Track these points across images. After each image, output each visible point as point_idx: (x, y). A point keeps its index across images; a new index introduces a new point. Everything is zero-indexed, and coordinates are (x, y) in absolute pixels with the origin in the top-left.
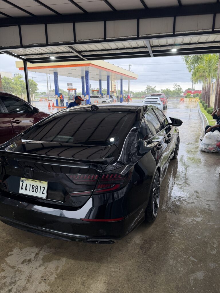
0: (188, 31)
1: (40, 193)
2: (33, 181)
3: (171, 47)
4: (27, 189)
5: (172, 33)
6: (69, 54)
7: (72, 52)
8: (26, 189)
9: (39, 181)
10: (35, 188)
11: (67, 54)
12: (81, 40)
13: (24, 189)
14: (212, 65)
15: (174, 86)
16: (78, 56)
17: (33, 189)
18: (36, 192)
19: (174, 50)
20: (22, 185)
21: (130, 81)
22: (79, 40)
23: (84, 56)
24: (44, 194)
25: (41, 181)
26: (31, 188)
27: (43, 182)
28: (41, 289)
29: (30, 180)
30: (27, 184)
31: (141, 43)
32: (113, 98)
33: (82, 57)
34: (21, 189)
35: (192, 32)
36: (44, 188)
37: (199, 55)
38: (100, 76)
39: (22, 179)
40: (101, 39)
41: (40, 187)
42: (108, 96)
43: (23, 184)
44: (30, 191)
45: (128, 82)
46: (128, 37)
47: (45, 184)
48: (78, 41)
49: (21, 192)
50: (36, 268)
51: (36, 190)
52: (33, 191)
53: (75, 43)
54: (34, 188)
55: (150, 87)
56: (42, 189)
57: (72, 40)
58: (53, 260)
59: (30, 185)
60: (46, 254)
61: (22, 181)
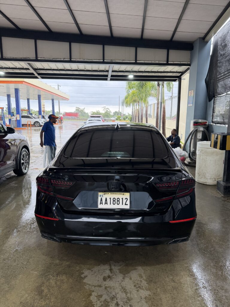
0: (148, 61)
1: (122, 204)
2: (114, 194)
3: (128, 73)
5: (135, 62)
6: (20, 71)
7: (28, 69)
8: (106, 203)
9: (120, 193)
10: (116, 201)
11: (18, 70)
12: (43, 58)
13: (104, 203)
14: (148, 91)
15: (104, 109)
16: (33, 73)
17: (114, 202)
18: (118, 204)
19: (131, 76)
20: (101, 200)
21: (60, 101)
22: (41, 58)
23: (39, 74)
24: (127, 205)
25: (122, 193)
26: (112, 201)
27: (124, 193)
28: (144, 295)
29: (110, 193)
30: (106, 198)
31: (102, 67)
32: (45, 118)
33: (36, 75)
34: (100, 204)
35: (150, 62)
36: (126, 199)
37: (144, 82)
38: (28, 95)
39: (100, 194)
40: (65, 60)
41: (122, 199)
42: (40, 116)
43: (101, 198)
44: (110, 204)
45: (58, 103)
46: (93, 60)
47: (127, 195)
48: (39, 59)
49: (100, 206)
50: (122, 281)
51: (118, 202)
52: (114, 203)
53: (37, 60)
55: (79, 109)
56: (124, 201)
57: (33, 56)
58: (131, 271)
59: (110, 198)
60: (119, 267)
61: (101, 196)
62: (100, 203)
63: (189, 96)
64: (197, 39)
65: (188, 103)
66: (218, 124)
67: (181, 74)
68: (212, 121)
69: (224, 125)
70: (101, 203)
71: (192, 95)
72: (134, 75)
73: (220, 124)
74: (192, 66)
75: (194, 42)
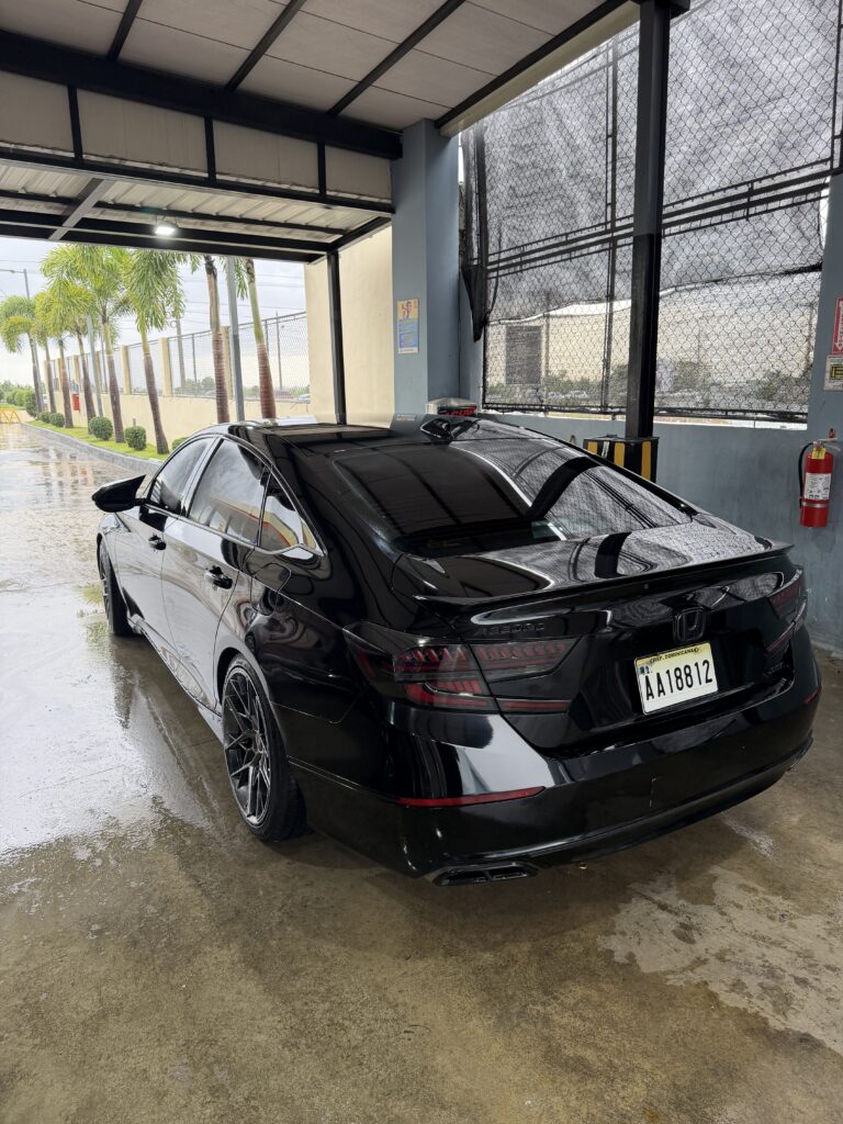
0: (254, 178)
1: (700, 683)
2: (673, 655)
4: (663, 691)
8: (661, 691)
10: (683, 676)
13: (655, 692)
17: (679, 681)
18: (691, 686)
19: (166, 232)
20: (648, 684)
24: (711, 681)
26: (673, 679)
27: (697, 647)
29: (663, 656)
30: (658, 675)
34: (648, 699)
35: (260, 183)
36: (706, 665)
39: (640, 663)
41: (696, 665)
43: (647, 678)
44: (672, 691)
46: (25, 148)
47: (705, 652)
49: (650, 705)
51: (689, 678)
52: (680, 686)
54: (680, 677)
56: (703, 669)
59: (668, 672)
61: (643, 671)
62: (648, 695)
63: (400, 317)
64: (417, 124)
65: (399, 342)
66: (513, 410)
67: (340, 236)
68: (484, 402)
69: (541, 415)
70: (650, 694)
71: (414, 314)
72: (181, 225)
73: (523, 410)
74: (399, 212)
75: (401, 131)
